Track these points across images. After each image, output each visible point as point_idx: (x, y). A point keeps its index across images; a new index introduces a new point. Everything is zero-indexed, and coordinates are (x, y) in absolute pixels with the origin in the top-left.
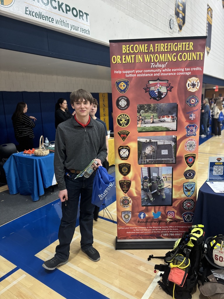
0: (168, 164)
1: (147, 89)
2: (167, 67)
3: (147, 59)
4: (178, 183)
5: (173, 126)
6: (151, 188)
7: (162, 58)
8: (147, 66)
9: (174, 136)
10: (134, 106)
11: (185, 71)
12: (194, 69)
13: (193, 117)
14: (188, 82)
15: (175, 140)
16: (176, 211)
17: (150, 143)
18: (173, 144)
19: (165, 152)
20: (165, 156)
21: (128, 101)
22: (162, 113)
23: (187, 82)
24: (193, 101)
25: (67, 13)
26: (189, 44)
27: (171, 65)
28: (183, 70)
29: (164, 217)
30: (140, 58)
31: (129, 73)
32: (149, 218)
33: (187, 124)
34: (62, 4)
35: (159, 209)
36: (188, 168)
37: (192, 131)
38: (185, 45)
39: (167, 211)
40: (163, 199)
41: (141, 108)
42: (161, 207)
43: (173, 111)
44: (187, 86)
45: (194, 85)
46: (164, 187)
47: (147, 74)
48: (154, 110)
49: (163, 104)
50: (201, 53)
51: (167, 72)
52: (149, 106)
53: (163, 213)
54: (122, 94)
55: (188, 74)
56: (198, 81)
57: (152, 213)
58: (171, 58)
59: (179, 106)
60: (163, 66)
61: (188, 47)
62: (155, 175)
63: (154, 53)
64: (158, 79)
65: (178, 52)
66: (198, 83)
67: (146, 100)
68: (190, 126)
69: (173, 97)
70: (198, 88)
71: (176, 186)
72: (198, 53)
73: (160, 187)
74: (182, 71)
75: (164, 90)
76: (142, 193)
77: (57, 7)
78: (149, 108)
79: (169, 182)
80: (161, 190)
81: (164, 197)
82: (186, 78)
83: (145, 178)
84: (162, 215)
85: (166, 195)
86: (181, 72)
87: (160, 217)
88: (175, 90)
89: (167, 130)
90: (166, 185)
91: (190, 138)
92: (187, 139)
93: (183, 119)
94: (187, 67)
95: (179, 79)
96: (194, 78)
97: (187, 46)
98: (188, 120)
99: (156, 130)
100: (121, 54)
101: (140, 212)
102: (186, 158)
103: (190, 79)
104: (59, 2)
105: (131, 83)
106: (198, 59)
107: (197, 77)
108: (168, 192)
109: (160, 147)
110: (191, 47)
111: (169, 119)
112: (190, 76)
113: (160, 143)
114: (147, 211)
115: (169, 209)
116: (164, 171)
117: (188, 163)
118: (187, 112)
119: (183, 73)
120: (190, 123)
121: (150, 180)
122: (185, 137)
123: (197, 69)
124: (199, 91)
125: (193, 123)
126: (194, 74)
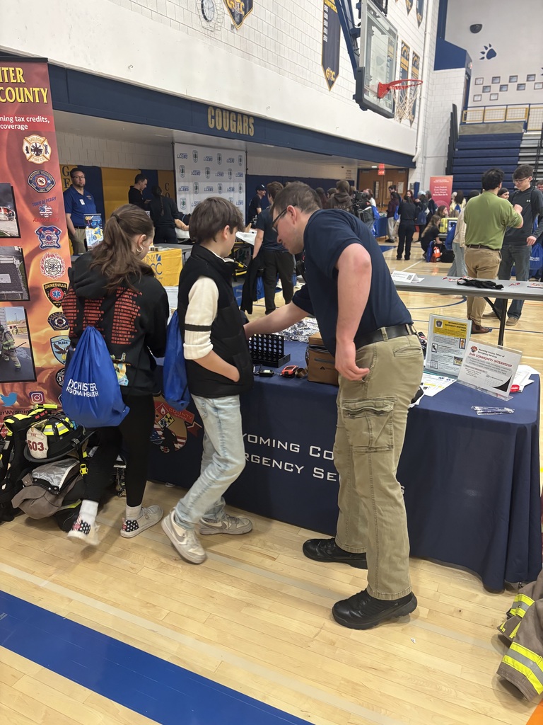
0: (15, 301)
4: (40, 338)
5: (10, 227)
9: (16, 248)
11: (15, 123)
12: (34, 119)
13: (47, 212)
14: (26, 144)
15: (20, 255)
16: (46, 392)
18: (18, 263)
19: (4, 279)
20: (6, 287)
23: (22, 144)
24: (42, 181)
26: (14, 71)
28: (11, 121)
29: (25, 402)
33: (37, 225)
35: (12, 387)
36: (55, 309)
37: (49, 238)
38: (8, 71)
39: (28, 391)
40: (17, 369)
42: (16, 384)
44: (25, 152)
45: (37, 151)
46: (15, 345)
50: (42, 90)
53: (22, 395)
55: (23, 128)
56: (46, 143)
59: (16, 190)
61: (15, 77)
66: (46, 147)
68: (44, 229)
69: (1, 172)
70: (48, 156)
71: (38, 345)
72: (36, 90)
73: (7, 346)
79: (22, 337)
80: (9, 352)
81: (19, 365)
82: (21, 136)
84: (19, 399)
85: (21, 360)
86: (8, 123)
87: (16, 403)
88: (2, 158)
89: (2, 235)
90: (18, 341)
91: (49, 252)
92: (44, 255)
93: (29, 216)
94: (19, 115)
95: (5, 137)
96: (35, 136)
97: (12, 75)
98: (40, 218)
102: (48, 291)
103: (28, 139)
106: (37, 101)
107: (41, 136)
108: (24, 355)
110: (20, 78)
111: (1, 214)
112: (28, 133)
115: (31, 387)
116: (10, 315)
117: (52, 301)
119: (12, 127)
120: (43, 223)
122: (37, 251)
123: (39, 119)
124: (50, 162)
125: (48, 225)
126: (34, 129)
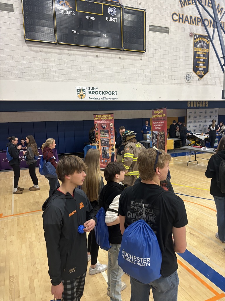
0: (108, 146)
1: (102, 126)
2: (106, 121)
3: (101, 119)
4: (110, 152)
5: (108, 136)
6: (104, 153)
7: (104, 118)
8: (101, 120)
10: (99, 130)
13: (112, 134)
15: (108, 140)
17: (103, 140)
19: (107, 143)
20: (107, 144)
21: (98, 129)
22: (105, 132)
24: (112, 129)
25: (106, 94)
27: (107, 120)
29: (108, 162)
30: (100, 118)
31: (98, 122)
32: (104, 162)
33: (111, 135)
34: (104, 92)
36: (112, 148)
37: (112, 137)
41: (101, 131)
42: (107, 159)
43: (107, 132)
44: (110, 125)
45: (112, 125)
47: (101, 122)
48: (104, 131)
49: (105, 130)
50: (113, 117)
51: (105, 122)
52: (102, 130)
54: (96, 127)
57: (104, 161)
58: (106, 118)
59: (109, 131)
60: (105, 120)
62: (105, 149)
63: (103, 117)
64: (104, 123)
65: (108, 117)
67: (102, 129)
69: (107, 128)
74: (109, 122)
75: (105, 126)
76: (102, 154)
77: (102, 94)
78: (102, 131)
80: (106, 154)
81: (107, 156)
82: (110, 123)
83: (103, 150)
88: (108, 126)
89: (107, 137)
90: (108, 152)
93: (110, 134)
95: (108, 124)
98: (111, 134)
99: (104, 137)
100: (96, 117)
101: (102, 160)
104: (102, 92)
105: (98, 124)
108: (108, 154)
109: (106, 141)
110: (110, 116)
111: (107, 134)
112: (111, 123)
113: (105, 140)
114: (104, 160)
115: (109, 159)
116: (107, 148)
118: (111, 133)
121: (104, 151)
122: (111, 139)
123: (112, 121)
124: (113, 127)
125: (112, 135)
126: (111, 122)
